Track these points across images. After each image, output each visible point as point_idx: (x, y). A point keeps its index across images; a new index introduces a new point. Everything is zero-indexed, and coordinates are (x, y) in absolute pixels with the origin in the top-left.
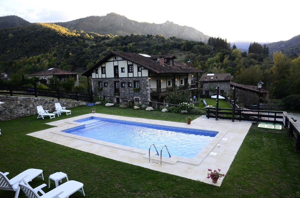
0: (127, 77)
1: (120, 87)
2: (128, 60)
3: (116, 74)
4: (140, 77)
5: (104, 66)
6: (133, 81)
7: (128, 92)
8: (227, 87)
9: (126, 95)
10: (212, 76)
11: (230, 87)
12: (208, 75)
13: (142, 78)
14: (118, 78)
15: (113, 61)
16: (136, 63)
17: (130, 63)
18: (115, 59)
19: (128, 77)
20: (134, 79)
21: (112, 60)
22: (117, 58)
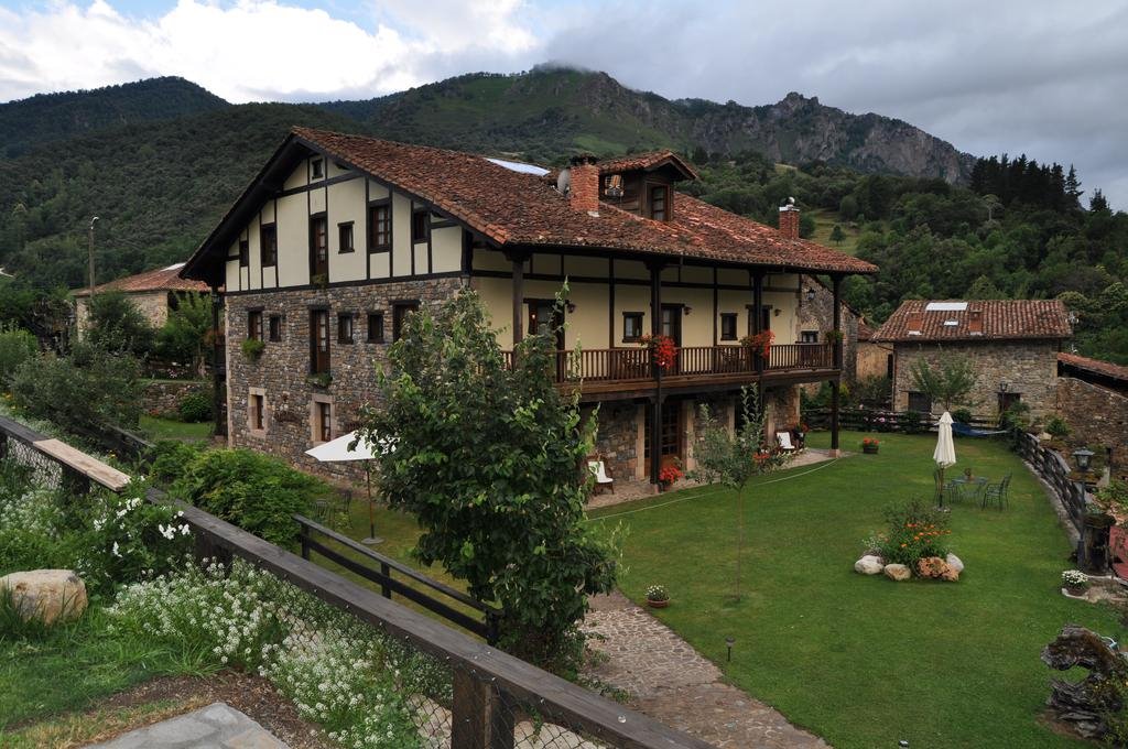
0: (364, 277)
1: (334, 343)
2: (369, 178)
3: (318, 263)
4: (422, 277)
5: (268, 220)
6: (391, 302)
7: (365, 374)
8: (1036, 375)
9: (358, 393)
10: (951, 315)
11: (1060, 374)
12: (933, 306)
13: (434, 282)
14: (327, 286)
15: (309, 188)
16: (404, 193)
17: (378, 194)
18: (317, 174)
19: (368, 282)
20: (396, 291)
21: (303, 182)
22: (323, 172)
